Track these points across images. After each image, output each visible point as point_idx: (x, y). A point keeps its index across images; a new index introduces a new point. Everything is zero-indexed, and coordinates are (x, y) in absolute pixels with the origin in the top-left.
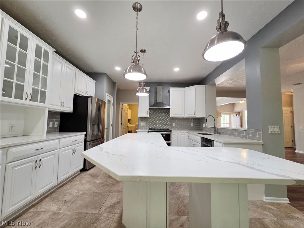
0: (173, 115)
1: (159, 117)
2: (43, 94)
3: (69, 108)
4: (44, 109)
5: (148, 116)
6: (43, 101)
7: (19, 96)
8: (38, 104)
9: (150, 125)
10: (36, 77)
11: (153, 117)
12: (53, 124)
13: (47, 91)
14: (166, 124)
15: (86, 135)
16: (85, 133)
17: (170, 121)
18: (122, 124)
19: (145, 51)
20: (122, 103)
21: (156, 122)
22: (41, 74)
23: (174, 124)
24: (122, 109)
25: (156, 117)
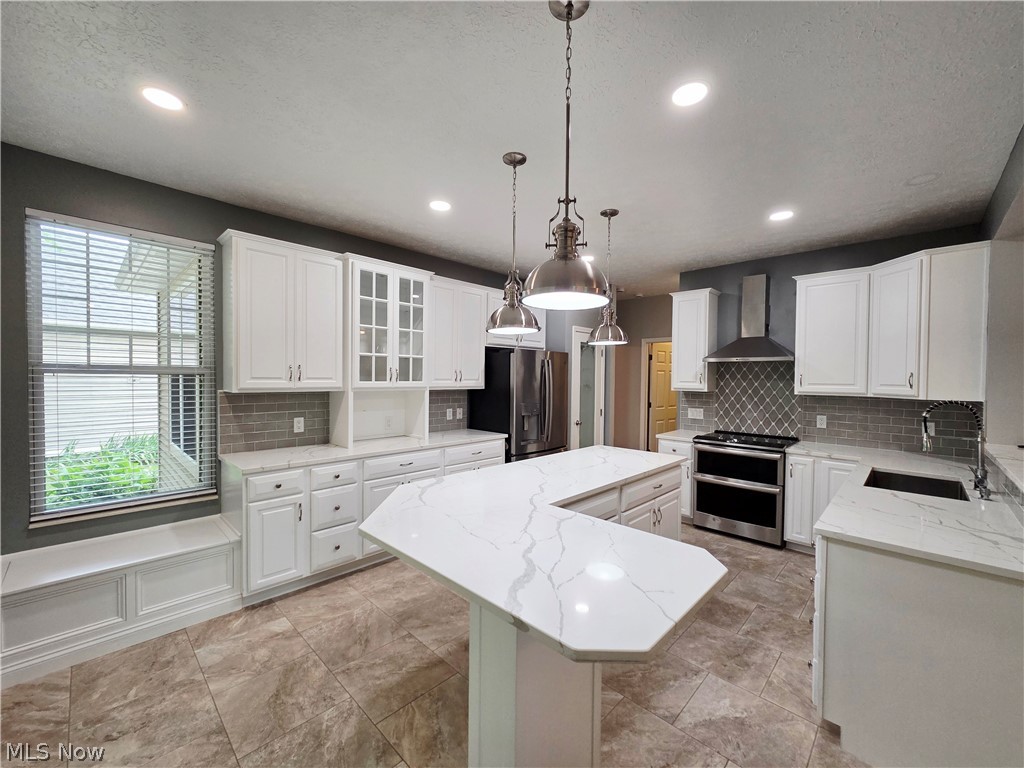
0: (806, 383)
1: (756, 392)
2: (418, 362)
3: (476, 380)
4: (421, 390)
5: (704, 387)
6: (417, 377)
7: (381, 375)
8: (410, 383)
9: (721, 418)
10: (404, 336)
11: (733, 392)
12: (454, 414)
13: (424, 356)
14: (787, 416)
15: (508, 441)
16: (507, 436)
17: (806, 409)
18: (649, 405)
19: (614, 213)
20: (651, 340)
21: (744, 407)
22: (411, 330)
23: (822, 422)
24: (650, 357)
25: (744, 391)
